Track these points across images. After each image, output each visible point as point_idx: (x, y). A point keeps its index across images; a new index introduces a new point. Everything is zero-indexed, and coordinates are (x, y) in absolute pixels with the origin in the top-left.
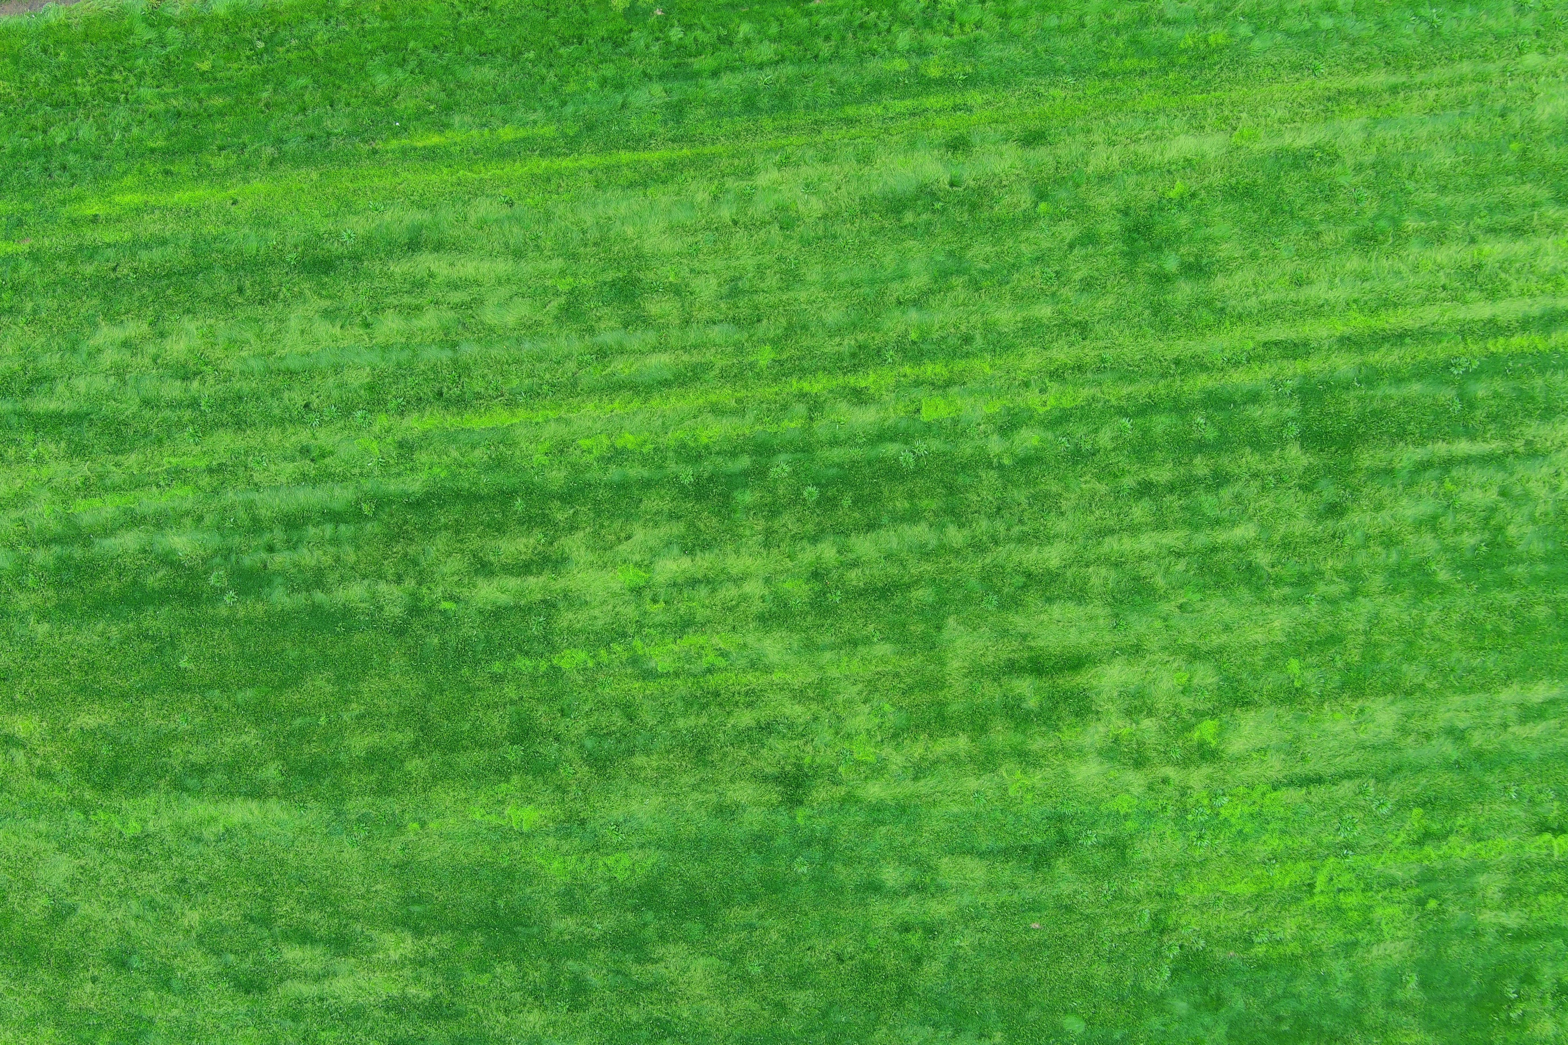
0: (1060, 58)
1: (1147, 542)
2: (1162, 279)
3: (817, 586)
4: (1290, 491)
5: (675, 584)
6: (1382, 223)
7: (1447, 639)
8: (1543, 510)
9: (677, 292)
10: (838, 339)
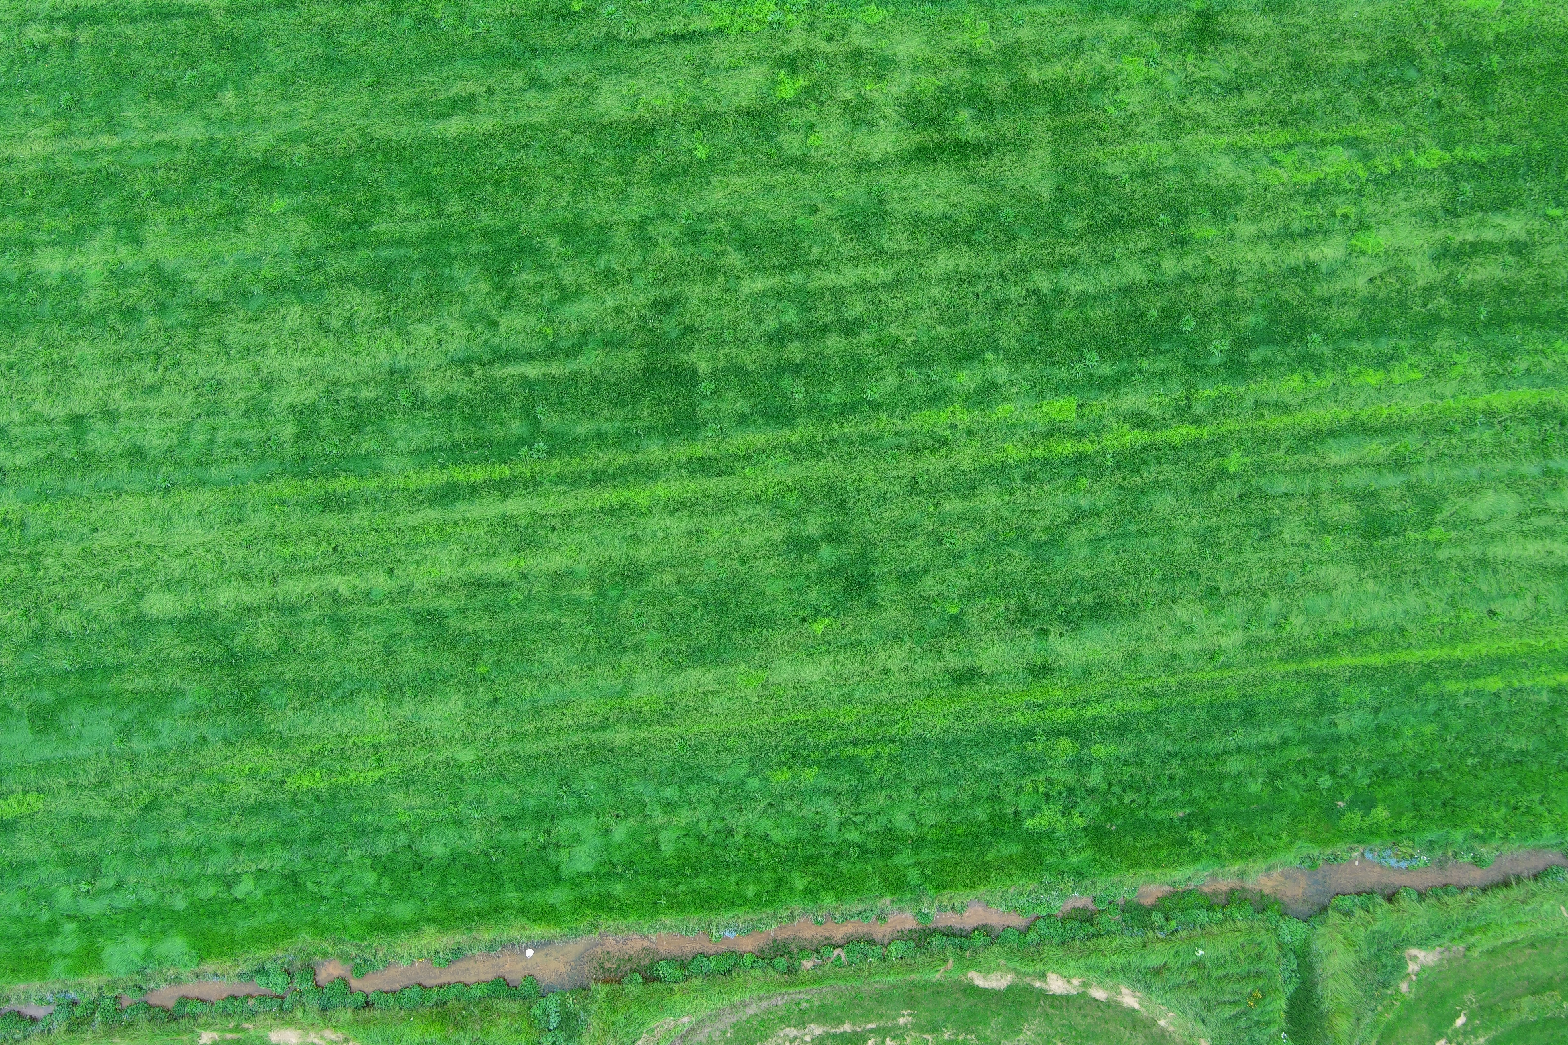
0: (939, 756)
1: (849, 276)
2: (835, 536)
3: (1182, 231)
4: (709, 325)
5: (1325, 233)
6: (614, 593)
7: (549, 179)
8: (454, 308)
9: (1323, 524)
10: (1161, 478)
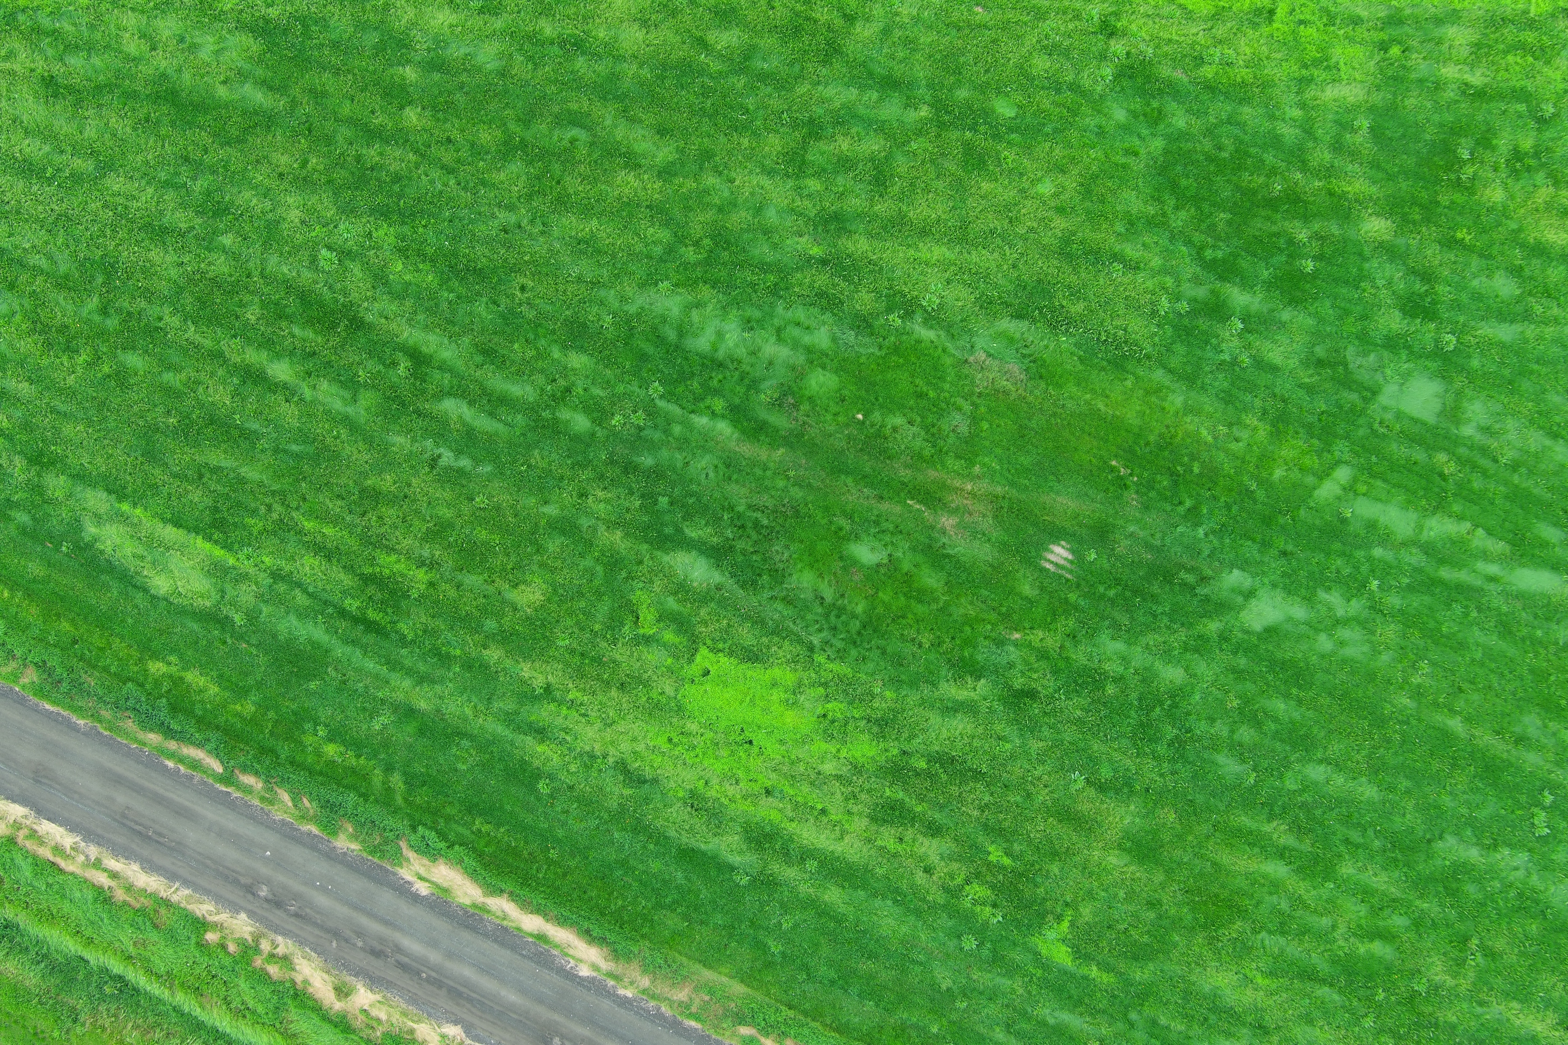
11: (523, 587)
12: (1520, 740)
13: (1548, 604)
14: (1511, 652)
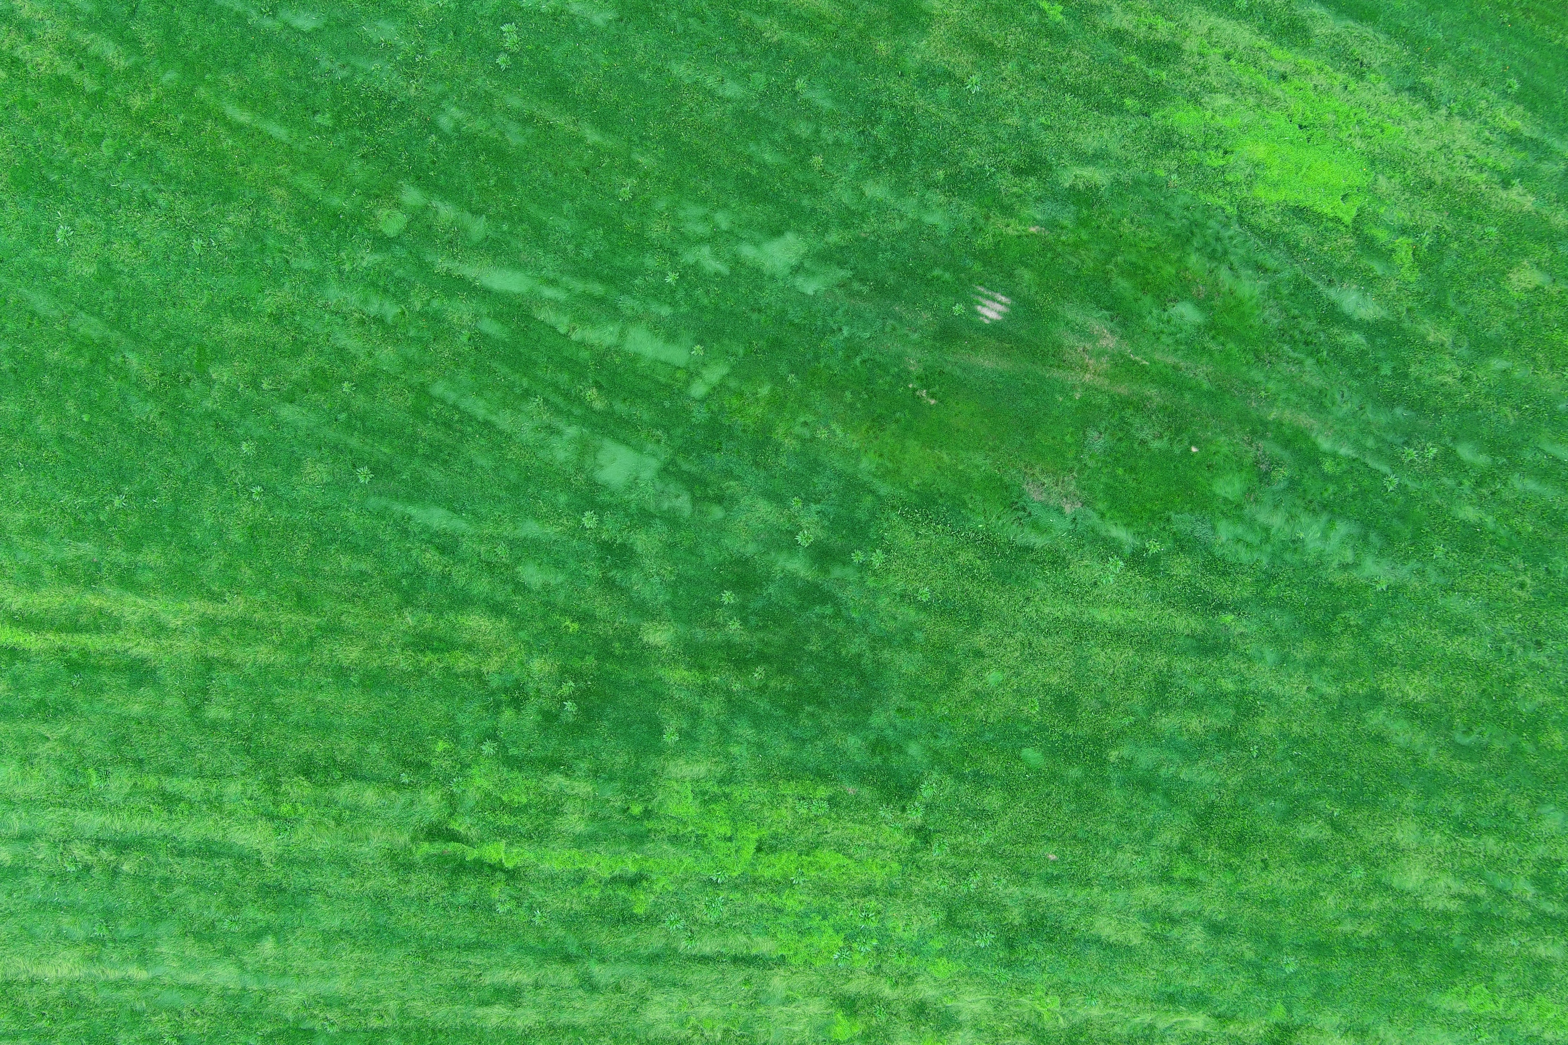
11: (1529, 287)
12: (527, 120)
13: (495, 256)
14: (533, 209)
